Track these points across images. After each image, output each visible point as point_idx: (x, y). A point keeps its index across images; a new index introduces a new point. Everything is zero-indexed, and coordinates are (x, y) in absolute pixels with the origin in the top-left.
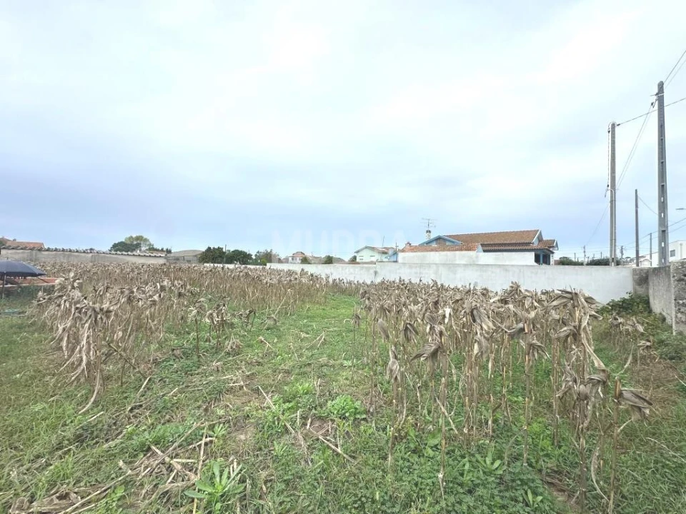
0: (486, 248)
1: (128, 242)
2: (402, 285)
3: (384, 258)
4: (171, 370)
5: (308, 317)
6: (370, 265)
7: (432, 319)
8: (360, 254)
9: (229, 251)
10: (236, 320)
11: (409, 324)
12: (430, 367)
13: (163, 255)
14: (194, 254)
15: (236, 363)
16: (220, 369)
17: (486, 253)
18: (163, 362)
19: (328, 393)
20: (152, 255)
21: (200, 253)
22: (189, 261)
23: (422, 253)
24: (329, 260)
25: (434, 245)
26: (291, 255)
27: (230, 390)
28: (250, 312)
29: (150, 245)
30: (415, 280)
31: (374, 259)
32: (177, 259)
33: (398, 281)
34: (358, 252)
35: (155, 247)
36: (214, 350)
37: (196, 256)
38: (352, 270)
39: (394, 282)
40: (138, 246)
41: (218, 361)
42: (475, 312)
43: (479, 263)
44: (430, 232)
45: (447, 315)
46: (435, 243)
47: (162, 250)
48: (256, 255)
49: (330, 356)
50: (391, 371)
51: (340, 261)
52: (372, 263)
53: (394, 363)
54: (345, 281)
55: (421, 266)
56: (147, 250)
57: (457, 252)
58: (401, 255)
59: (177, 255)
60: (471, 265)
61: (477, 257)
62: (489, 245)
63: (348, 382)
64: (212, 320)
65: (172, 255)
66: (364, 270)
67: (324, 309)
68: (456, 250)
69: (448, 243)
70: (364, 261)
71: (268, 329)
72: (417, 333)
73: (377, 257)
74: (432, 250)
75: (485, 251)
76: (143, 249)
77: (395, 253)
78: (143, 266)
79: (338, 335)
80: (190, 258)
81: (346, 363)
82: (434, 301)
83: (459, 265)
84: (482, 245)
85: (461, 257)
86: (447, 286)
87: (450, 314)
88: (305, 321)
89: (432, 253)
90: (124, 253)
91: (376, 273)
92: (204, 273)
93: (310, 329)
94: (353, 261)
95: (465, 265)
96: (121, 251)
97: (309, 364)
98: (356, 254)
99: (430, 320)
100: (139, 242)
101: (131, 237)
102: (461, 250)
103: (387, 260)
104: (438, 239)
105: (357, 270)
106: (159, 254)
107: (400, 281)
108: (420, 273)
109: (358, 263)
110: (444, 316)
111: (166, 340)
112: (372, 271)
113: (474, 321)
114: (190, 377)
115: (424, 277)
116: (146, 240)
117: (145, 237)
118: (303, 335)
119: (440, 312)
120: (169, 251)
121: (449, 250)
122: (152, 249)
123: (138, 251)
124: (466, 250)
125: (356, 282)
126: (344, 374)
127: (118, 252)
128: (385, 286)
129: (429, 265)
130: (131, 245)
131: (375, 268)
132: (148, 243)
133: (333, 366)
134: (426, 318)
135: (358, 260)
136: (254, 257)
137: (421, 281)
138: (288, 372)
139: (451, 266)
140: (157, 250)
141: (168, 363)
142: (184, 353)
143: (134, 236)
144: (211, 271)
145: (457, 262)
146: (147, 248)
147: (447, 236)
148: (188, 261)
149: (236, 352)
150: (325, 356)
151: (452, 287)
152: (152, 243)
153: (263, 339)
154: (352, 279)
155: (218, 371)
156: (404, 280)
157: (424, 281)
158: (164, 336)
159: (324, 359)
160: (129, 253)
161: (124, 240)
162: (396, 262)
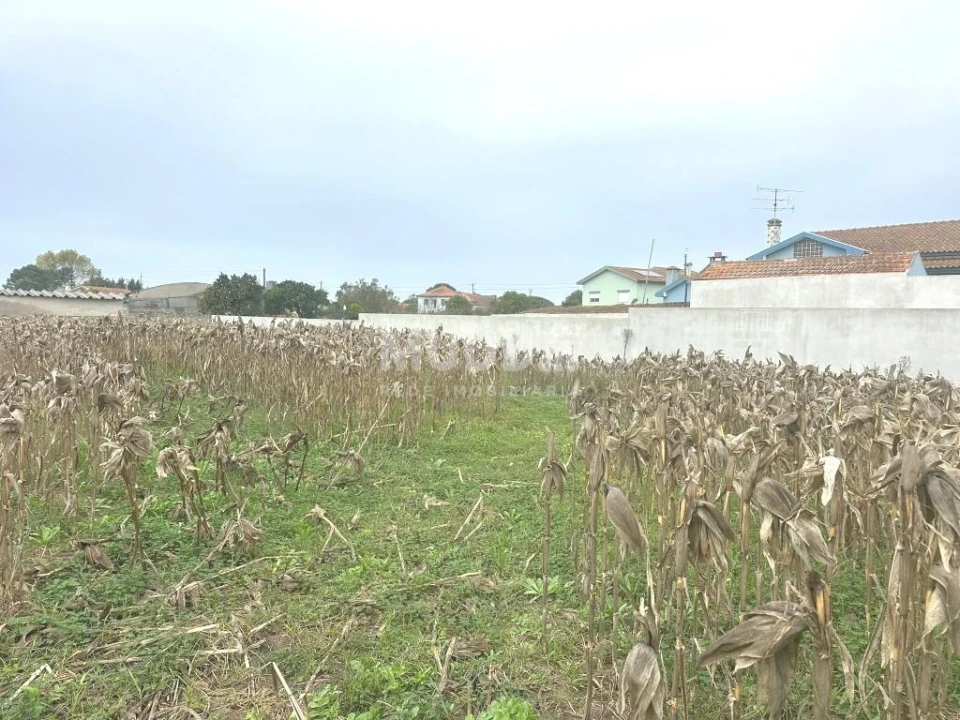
0: (935, 264)
1: (45, 267)
2: (698, 367)
3: (652, 296)
4: (68, 603)
5: (449, 451)
6: (616, 316)
7: (782, 501)
8: (593, 286)
9: (273, 283)
10: (260, 462)
11: (705, 507)
12: (770, 691)
13: (120, 296)
14: (191, 293)
15: (241, 584)
16: (195, 600)
17: (935, 278)
18: (53, 577)
19: (469, 686)
20: (95, 296)
21: (203, 289)
22: (180, 310)
23: (757, 281)
24: (514, 304)
25: (789, 258)
26: (423, 291)
27: (206, 668)
28: (294, 440)
29: (92, 272)
30: (734, 354)
31: (626, 299)
32: (153, 305)
33: (684, 355)
34: (584, 282)
35: (105, 276)
36: (189, 547)
37: (195, 297)
38: (565, 329)
39: (674, 359)
40: (66, 276)
41: (194, 577)
42: (934, 486)
43: (915, 305)
44: (778, 223)
45: (830, 478)
46: (791, 252)
47: (121, 284)
48: (339, 294)
49: (489, 567)
50: (634, 687)
51: (538, 305)
52: (621, 308)
53: (643, 660)
54: (549, 356)
55: (752, 313)
56: (86, 284)
57: (854, 278)
58: (697, 287)
59: (153, 295)
60: (892, 311)
61: (908, 288)
62: (942, 255)
63: (530, 647)
64: (176, 469)
65: (141, 295)
66: (598, 327)
67: (490, 429)
68: (849, 272)
69: (826, 253)
70: (601, 303)
71: (341, 485)
72: (728, 534)
73: (634, 293)
74: (783, 273)
75: (931, 272)
76: (79, 281)
77: (684, 284)
78: (60, 324)
79: (521, 502)
80: (183, 303)
81: (533, 586)
82: (787, 422)
83: (858, 312)
84: (925, 256)
85: (861, 289)
86: (822, 370)
87: (839, 475)
88: (440, 461)
89: (783, 280)
90: (33, 292)
91: (628, 335)
92: (199, 339)
93: (448, 482)
94: (573, 303)
95: (876, 313)
96: (25, 287)
97: (433, 589)
98: (580, 288)
99: (773, 503)
100: (67, 265)
101: (50, 255)
102: (864, 270)
103: (660, 300)
104: (802, 243)
105: (578, 328)
106: (112, 295)
107: (691, 357)
108: (748, 335)
109: (588, 310)
110: (819, 482)
111: (83, 514)
112: (618, 331)
113: (931, 514)
114: (115, 622)
115: (759, 345)
116: (83, 261)
117: (80, 253)
118: (429, 501)
119: (806, 466)
120: (135, 287)
121: (830, 272)
122: (98, 282)
123: (67, 288)
124: (877, 270)
125: (575, 359)
126: (525, 619)
127: (21, 292)
128: (649, 373)
129: (774, 313)
130: (52, 272)
131: (627, 321)
132: (88, 268)
133: (496, 596)
134: (758, 494)
135: (586, 302)
136: (332, 298)
137: (748, 355)
138: (371, 613)
139: (837, 316)
140: (109, 285)
141: (65, 583)
142: (113, 554)
143: (56, 252)
144: (213, 334)
145: (853, 303)
146: (87, 279)
147: (826, 233)
148: (177, 309)
149: (246, 551)
150: (479, 562)
151: (837, 371)
152: (97, 267)
153: (322, 515)
154: (566, 351)
155: (189, 605)
156: (701, 355)
157: (759, 357)
158: (75, 503)
159: (472, 575)
160: (45, 292)
161: (34, 263)
162: (686, 304)
